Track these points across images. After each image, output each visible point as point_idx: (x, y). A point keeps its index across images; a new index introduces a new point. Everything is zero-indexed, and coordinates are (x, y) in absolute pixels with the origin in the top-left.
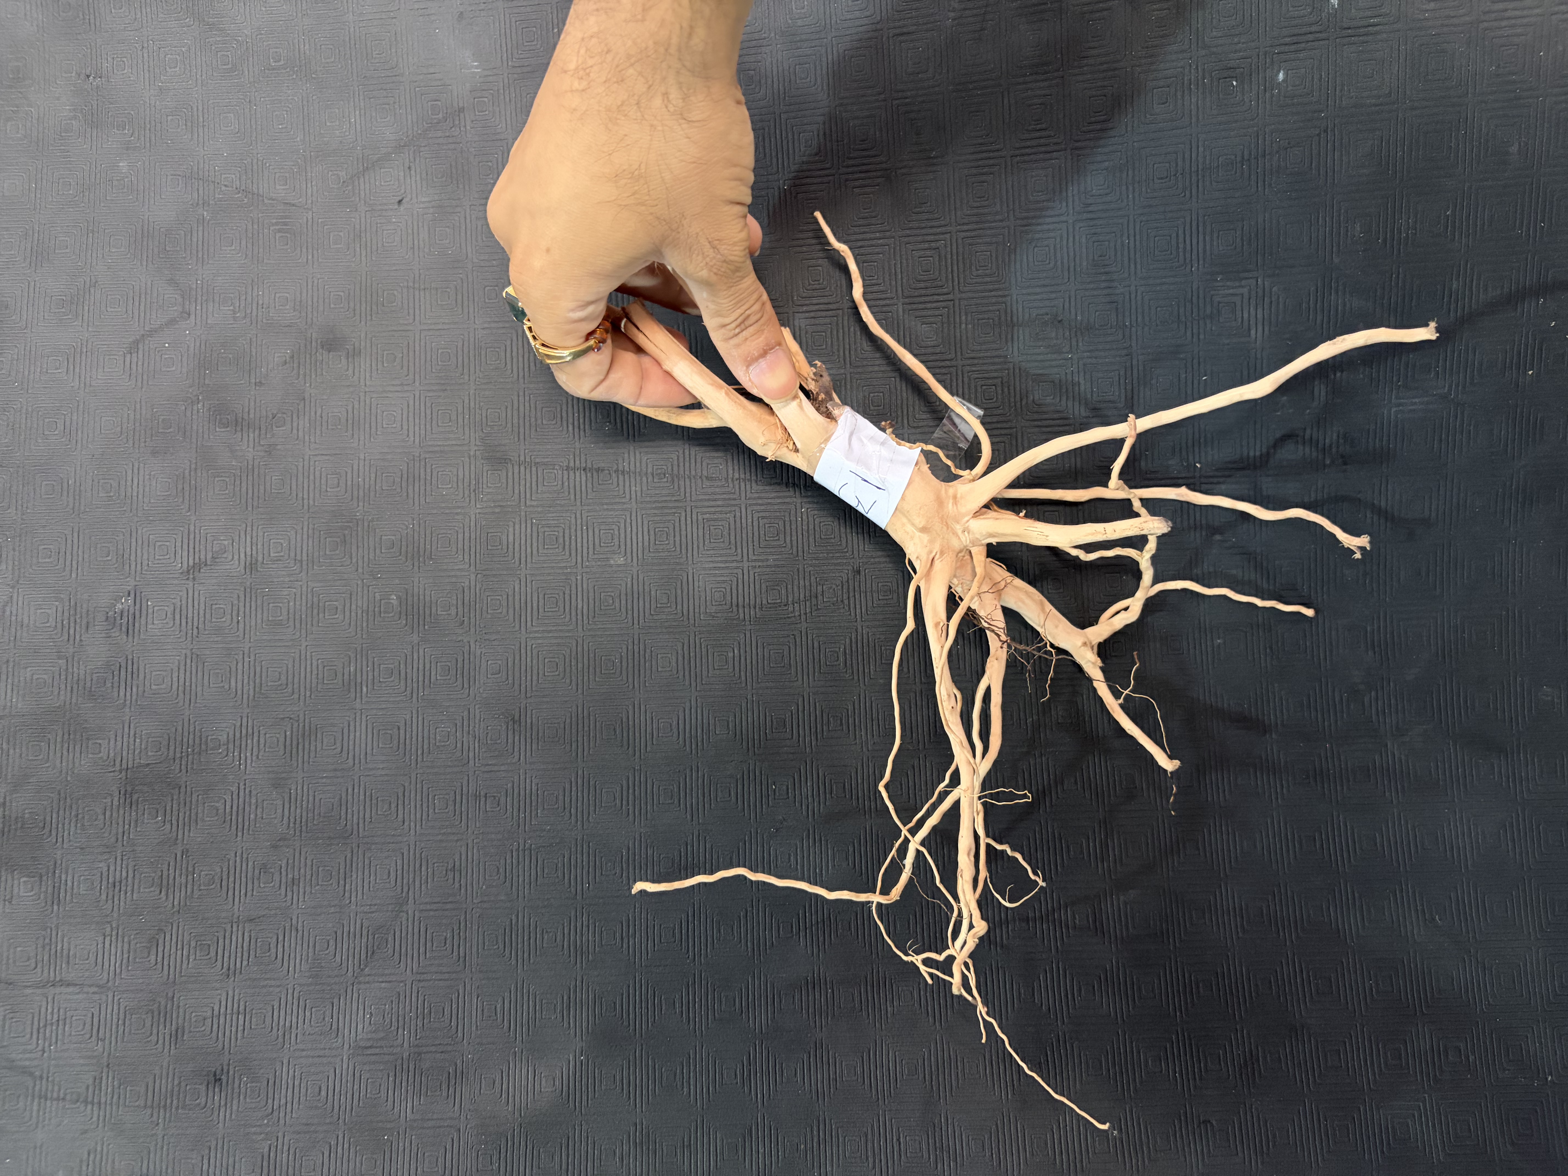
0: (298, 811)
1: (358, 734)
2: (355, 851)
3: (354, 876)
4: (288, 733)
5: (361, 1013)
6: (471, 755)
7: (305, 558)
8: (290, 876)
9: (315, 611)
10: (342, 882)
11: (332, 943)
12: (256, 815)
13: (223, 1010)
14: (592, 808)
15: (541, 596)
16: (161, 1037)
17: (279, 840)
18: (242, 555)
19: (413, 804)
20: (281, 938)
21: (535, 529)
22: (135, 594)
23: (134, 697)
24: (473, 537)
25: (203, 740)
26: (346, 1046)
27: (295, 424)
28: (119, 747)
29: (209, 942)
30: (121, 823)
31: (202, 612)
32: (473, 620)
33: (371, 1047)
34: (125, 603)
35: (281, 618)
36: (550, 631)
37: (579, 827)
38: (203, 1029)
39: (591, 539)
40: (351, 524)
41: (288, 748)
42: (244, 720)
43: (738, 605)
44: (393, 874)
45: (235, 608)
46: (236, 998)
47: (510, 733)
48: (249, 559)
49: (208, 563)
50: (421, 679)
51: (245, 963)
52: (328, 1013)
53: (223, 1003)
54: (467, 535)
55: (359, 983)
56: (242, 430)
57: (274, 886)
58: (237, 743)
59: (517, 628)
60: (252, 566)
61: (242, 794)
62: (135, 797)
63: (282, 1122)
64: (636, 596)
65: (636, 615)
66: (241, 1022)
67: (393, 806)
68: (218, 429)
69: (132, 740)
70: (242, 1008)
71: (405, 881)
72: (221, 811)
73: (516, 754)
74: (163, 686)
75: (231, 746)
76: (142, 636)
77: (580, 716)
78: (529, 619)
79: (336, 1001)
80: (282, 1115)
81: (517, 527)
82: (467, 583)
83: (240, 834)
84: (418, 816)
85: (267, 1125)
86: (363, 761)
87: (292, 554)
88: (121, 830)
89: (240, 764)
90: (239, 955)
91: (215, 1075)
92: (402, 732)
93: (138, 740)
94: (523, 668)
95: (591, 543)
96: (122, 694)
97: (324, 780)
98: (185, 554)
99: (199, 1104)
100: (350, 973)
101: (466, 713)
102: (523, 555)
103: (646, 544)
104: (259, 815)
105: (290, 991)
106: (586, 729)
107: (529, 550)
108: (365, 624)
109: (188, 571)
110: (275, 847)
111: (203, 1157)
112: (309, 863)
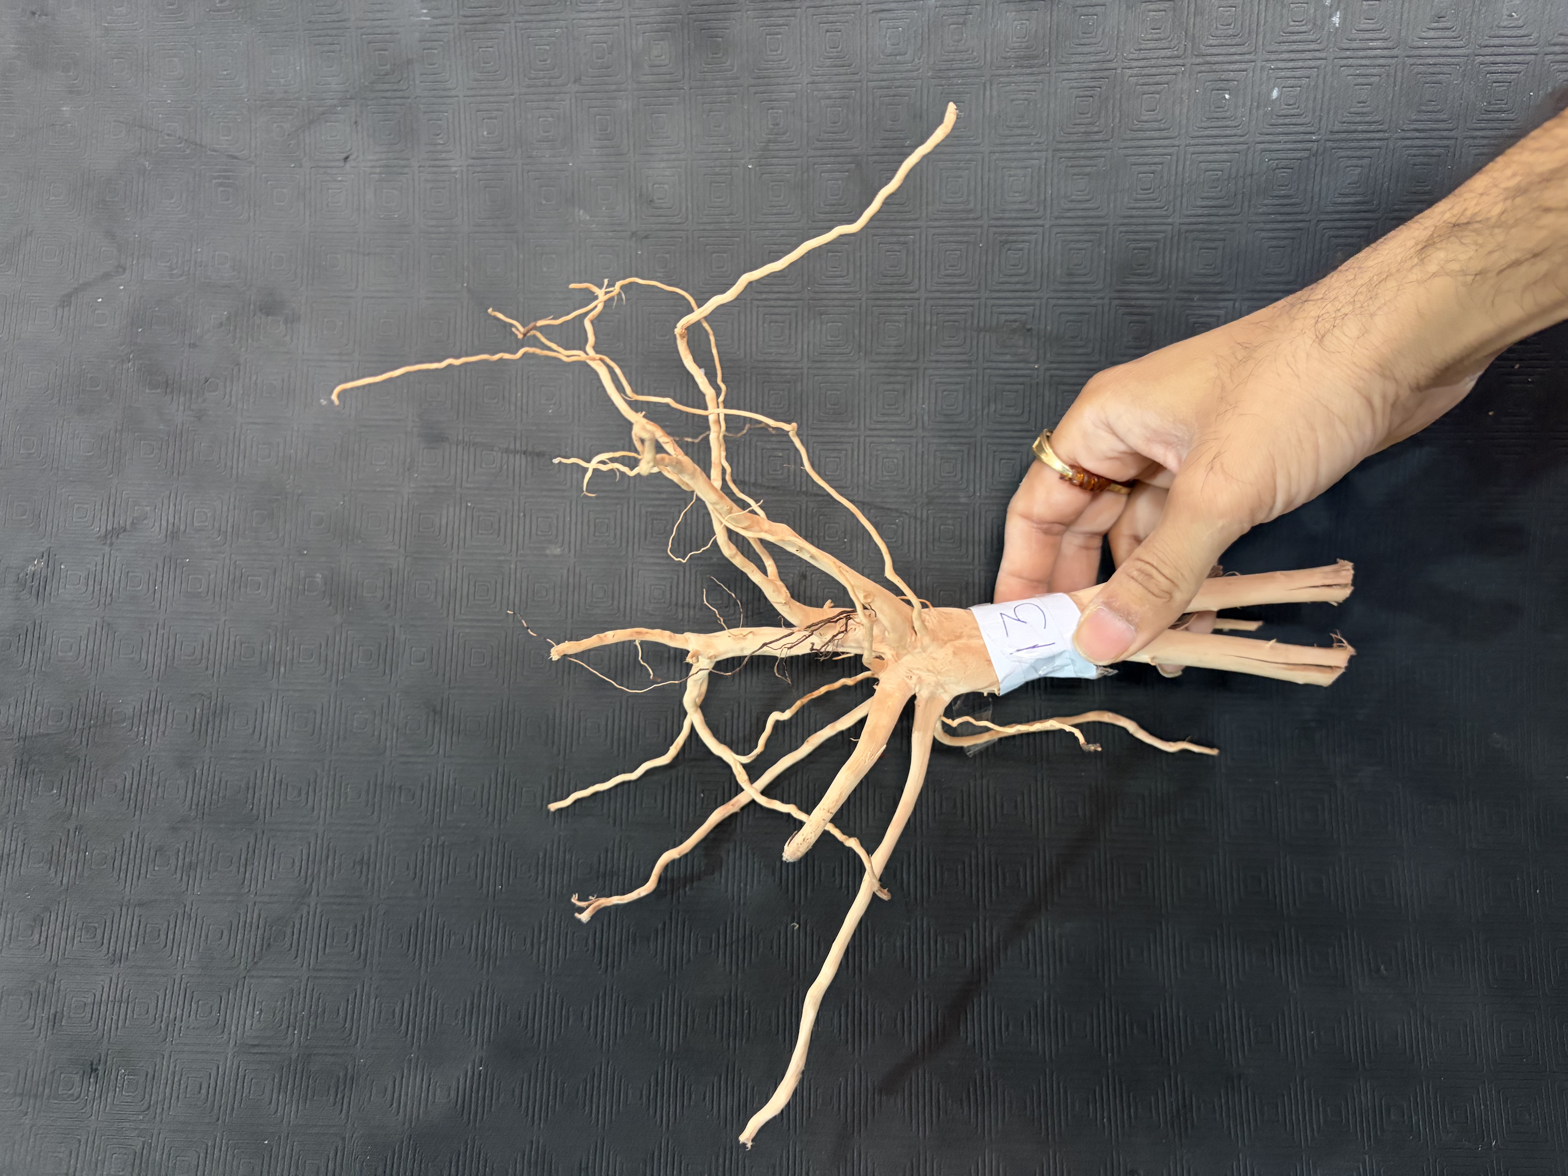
0: (203, 792)
1: (272, 715)
2: (259, 837)
3: (256, 864)
4: (198, 710)
5: (250, 1008)
6: (388, 744)
7: (229, 530)
8: (187, 860)
9: (237, 585)
10: (242, 869)
11: (226, 933)
12: (156, 795)
13: (105, 995)
14: (510, 807)
15: (472, 583)
16: (38, 1022)
17: (179, 822)
18: (164, 523)
19: (324, 791)
20: (172, 925)
21: (469, 513)
22: (48, 555)
23: (39, 663)
24: (405, 517)
25: (107, 712)
26: (232, 1043)
27: (228, 390)
28: (19, 714)
29: (96, 925)
30: (14, 794)
31: (117, 579)
32: (399, 605)
33: (257, 1045)
34: (37, 565)
35: (200, 590)
36: (478, 621)
37: (496, 826)
38: (83, 1015)
39: (527, 526)
40: (279, 497)
41: (197, 726)
42: (153, 695)
43: (677, 604)
44: (297, 863)
45: (152, 578)
46: (120, 986)
47: (430, 724)
48: (170, 527)
49: (128, 527)
50: (341, 661)
51: (132, 949)
52: (216, 1008)
53: (106, 989)
54: (398, 515)
55: (252, 977)
56: (172, 392)
57: (169, 869)
58: (143, 718)
59: (445, 615)
60: (174, 535)
61: (143, 771)
62: (31, 767)
63: (158, 1119)
64: (571, 588)
65: (570, 609)
66: (123, 1010)
67: (304, 792)
68: (147, 391)
69: (33, 707)
70: (125, 995)
71: (310, 871)
72: (120, 787)
73: (435, 745)
74: (71, 654)
75: (136, 721)
76: (52, 601)
77: (505, 710)
78: (458, 606)
79: (224, 994)
80: (159, 1111)
81: (451, 509)
82: (395, 566)
83: (138, 813)
84: (329, 805)
85: (142, 1121)
86: (275, 744)
87: (217, 525)
88: (13, 802)
89: (144, 741)
90: (126, 940)
91: (92, 1064)
92: (318, 716)
93: (39, 708)
94: (448, 658)
95: (527, 530)
96: (26, 660)
97: (233, 762)
98: (104, 517)
99: (72, 1095)
100: (242, 967)
101: (386, 701)
102: (456, 539)
103: (585, 535)
104: (160, 794)
105: (178, 981)
106: (510, 723)
107: (462, 534)
108: (287, 602)
109: (106, 536)
110: (174, 829)
111: (71, 1152)
112: (209, 848)
